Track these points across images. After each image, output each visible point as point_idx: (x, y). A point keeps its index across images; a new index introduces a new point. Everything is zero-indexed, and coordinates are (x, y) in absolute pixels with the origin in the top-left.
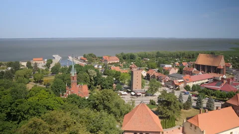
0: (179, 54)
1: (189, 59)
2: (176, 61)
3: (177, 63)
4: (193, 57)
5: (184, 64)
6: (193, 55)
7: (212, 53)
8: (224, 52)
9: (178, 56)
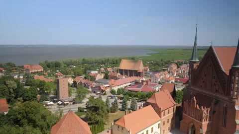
0: (104, 60)
1: (113, 65)
2: (101, 67)
3: (102, 69)
4: (116, 63)
5: (109, 69)
6: (117, 61)
7: (133, 59)
8: (142, 57)
9: (103, 63)
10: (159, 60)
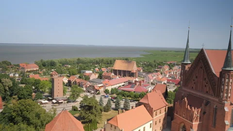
0: (98, 60)
1: (107, 65)
2: (95, 67)
3: (97, 69)
4: (110, 63)
5: (103, 69)
6: (111, 61)
7: (127, 59)
8: (135, 58)
9: (97, 63)
10: (152, 61)
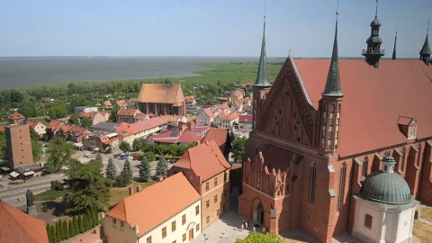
0: (111, 85)
1: (129, 94)
2: (106, 99)
3: (108, 103)
4: (134, 90)
5: (120, 103)
6: (136, 86)
7: (167, 82)
8: (184, 79)
9: (110, 91)
10: (213, 83)
